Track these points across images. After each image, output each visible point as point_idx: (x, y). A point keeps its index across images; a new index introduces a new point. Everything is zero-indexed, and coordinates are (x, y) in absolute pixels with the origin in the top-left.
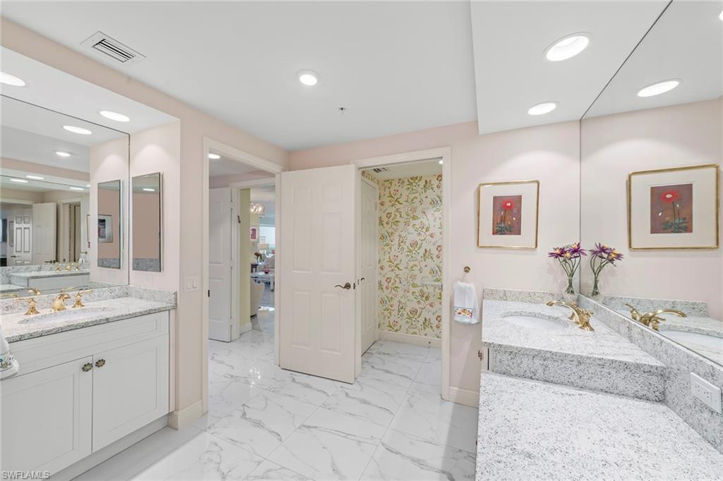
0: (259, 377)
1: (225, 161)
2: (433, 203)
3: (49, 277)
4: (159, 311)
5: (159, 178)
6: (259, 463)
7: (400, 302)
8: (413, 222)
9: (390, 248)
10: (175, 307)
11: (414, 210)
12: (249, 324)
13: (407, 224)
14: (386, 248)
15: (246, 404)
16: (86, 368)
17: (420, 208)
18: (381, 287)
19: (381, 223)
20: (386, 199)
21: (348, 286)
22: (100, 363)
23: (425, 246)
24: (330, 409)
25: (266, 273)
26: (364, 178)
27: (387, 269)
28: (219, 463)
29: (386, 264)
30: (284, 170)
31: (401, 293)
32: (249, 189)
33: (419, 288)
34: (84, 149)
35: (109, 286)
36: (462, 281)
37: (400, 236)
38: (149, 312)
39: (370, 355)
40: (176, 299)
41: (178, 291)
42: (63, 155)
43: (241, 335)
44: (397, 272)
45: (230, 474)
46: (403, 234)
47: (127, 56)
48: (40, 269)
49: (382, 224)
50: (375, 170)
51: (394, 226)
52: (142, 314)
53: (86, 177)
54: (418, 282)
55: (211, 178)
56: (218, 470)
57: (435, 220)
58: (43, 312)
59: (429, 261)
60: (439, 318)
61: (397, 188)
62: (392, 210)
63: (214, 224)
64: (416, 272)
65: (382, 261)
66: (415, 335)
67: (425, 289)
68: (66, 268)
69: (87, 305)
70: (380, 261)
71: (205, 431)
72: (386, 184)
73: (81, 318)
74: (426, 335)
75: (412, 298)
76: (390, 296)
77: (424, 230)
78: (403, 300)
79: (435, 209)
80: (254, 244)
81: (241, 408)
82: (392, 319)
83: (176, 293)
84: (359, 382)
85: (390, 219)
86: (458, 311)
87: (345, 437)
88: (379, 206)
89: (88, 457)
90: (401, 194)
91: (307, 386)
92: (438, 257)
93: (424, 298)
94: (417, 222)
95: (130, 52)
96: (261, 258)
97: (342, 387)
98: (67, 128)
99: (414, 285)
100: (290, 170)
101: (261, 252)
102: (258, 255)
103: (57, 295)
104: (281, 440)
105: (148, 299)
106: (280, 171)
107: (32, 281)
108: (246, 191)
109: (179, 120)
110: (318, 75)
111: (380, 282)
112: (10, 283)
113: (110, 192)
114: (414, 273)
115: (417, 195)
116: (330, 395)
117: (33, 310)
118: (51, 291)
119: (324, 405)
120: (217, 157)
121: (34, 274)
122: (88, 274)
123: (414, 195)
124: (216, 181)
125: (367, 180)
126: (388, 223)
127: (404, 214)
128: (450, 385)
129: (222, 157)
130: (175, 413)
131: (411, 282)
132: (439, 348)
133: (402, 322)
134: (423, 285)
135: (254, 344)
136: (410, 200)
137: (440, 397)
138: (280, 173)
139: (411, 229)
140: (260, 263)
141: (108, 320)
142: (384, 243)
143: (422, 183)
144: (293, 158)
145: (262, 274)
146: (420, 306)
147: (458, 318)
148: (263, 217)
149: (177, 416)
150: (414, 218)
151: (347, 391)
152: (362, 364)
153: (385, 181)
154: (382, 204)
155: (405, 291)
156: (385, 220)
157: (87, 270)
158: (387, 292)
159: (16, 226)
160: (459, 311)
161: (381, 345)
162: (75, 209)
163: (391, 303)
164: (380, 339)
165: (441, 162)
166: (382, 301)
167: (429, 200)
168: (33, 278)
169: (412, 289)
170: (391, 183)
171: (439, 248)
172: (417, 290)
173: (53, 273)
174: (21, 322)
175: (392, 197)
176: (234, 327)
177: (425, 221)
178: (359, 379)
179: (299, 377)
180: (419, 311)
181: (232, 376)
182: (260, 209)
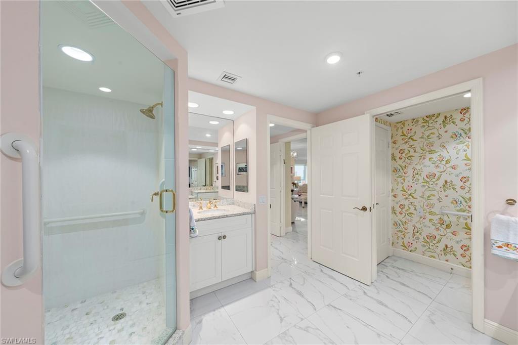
0: (296, 263)
1: (277, 126)
2: (455, 136)
3: (204, 193)
4: (248, 214)
5: (246, 141)
6: (302, 320)
7: (415, 227)
8: (428, 156)
9: (404, 180)
10: (255, 213)
11: (432, 144)
12: (290, 228)
13: (422, 157)
14: (399, 179)
15: (292, 278)
16: (220, 238)
17: (437, 143)
18: (394, 211)
19: (394, 158)
20: (399, 138)
21: (364, 209)
22: (224, 237)
23: (444, 177)
24: (351, 299)
25: (299, 196)
26: (378, 123)
27: (400, 197)
28: (278, 310)
29: (400, 193)
30: (313, 127)
31: (415, 218)
32: (290, 142)
33: (439, 216)
34: (216, 132)
35: (226, 199)
36: (503, 214)
37: (414, 169)
38: (243, 214)
39: (384, 267)
40: (255, 209)
41: (256, 203)
42: (208, 135)
43: (286, 233)
44: (412, 200)
45: (285, 319)
46: (418, 167)
47: (234, 80)
48: (200, 189)
49: (395, 160)
50: (387, 115)
51: (407, 160)
52: (240, 215)
53: (216, 145)
54: (436, 210)
55: (271, 138)
56: (278, 314)
57: (457, 153)
58: (205, 209)
59: (450, 192)
60: (466, 248)
61: (409, 127)
62: (406, 147)
63: (272, 165)
64: (434, 200)
65: (395, 190)
66: (432, 258)
67: (445, 218)
68: (209, 189)
69: (219, 207)
70: (393, 190)
71: (270, 287)
72: (399, 125)
73: (217, 214)
74: (447, 261)
75: (430, 224)
76: (404, 220)
77: (444, 163)
78: (418, 225)
79: (458, 141)
80: (291, 177)
81: (289, 280)
82: (406, 241)
83: (255, 205)
84: (374, 285)
85: (404, 155)
86: (497, 245)
87: (365, 326)
88: (391, 145)
89: (219, 283)
90: (415, 132)
91: (332, 278)
92: (462, 188)
93: (444, 226)
94: (435, 156)
95: (235, 77)
96: (296, 186)
97: (360, 286)
98: (211, 122)
99: (431, 213)
100: (317, 126)
101: (296, 182)
102: (294, 184)
103: (208, 201)
104: (315, 310)
105: (242, 207)
106: (310, 128)
107: (199, 194)
108: (288, 144)
109: (255, 107)
110: (341, 54)
111: (393, 208)
112: (192, 195)
113: (226, 151)
114: (432, 202)
115: (435, 131)
116: (350, 289)
117: (201, 208)
118: (205, 199)
119: (346, 295)
120: (273, 125)
121: (199, 191)
122: (218, 192)
123: (431, 131)
124: (274, 139)
125: (380, 124)
126: (400, 158)
127: (418, 149)
128: (485, 318)
129: (275, 124)
130: (255, 272)
131: (428, 210)
132: (469, 277)
133: (418, 245)
134: (443, 214)
135: (294, 241)
136: (425, 137)
137: (471, 326)
138: (311, 130)
139: (427, 162)
140: (295, 189)
141: (227, 216)
142: (398, 175)
143: (441, 119)
144: (319, 118)
145: (296, 196)
146: (439, 232)
147: (496, 251)
148: (297, 159)
149: (256, 274)
150: (431, 152)
151: (366, 291)
152: (378, 272)
153: (397, 123)
154: (394, 143)
155: (421, 217)
156: (398, 155)
157: (216, 190)
158: (400, 217)
159: (193, 170)
160: (500, 244)
161: (395, 261)
162: (211, 160)
163: (405, 227)
164: (393, 255)
165: (468, 95)
166: (395, 224)
167: (450, 133)
168: (199, 193)
169: (429, 217)
170: (404, 124)
171: (465, 179)
172: (436, 218)
173: (204, 191)
174: (198, 213)
175: (405, 135)
176: (282, 228)
177: (444, 153)
178: (375, 283)
179: (326, 270)
180: (438, 237)
181: (282, 258)
182: (295, 154)
